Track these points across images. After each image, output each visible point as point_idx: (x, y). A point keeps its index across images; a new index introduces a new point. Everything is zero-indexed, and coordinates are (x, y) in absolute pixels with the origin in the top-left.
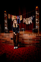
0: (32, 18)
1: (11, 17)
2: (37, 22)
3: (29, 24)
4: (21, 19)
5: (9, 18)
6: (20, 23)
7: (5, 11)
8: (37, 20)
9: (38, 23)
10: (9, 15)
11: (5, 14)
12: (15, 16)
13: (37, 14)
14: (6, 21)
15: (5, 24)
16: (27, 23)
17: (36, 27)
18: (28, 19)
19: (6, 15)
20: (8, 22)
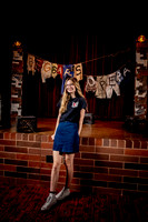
0: (118, 76)
1: (39, 68)
2: (141, 92)
3: (109, 96)
5: (31, 68)
7: (18, 44)
8: (138, 84)
9: (144, 95)
10: (32, 59)
11: (16, 54)
12: (56, 65)
13: (139, 61)
14: (18, 82)
15: (13, 91)
16: (99, 95)
17: (136, 110)
18: (105, 77)
19: (21, 58)
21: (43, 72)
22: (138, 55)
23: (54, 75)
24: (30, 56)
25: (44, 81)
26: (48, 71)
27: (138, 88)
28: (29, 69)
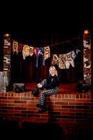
0: (73, 54)
1: (21, 50)
2: (87, 65)
4: (47, 56)
5: (16, 50)
6: (44, 64)
8: (85, 60)
9: (89, 67)
10: (16, 44)
12: (32, 48)
14: (7, 60)
15: (5, 66)
16: (61, 67)
17: (85, 76)
18: (64, 55)
19: (9, 44)
20: (11, 62)
21: (23, 52)
22: (85, 42)
23: (31, 55)
24: (14, 42)
25: (24, 58)
26: (27, 51)
27: (86, 63)
28: (14, 50)
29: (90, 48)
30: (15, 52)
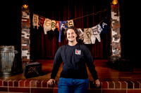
0: (99, 28)
1: (42, 24)
2: (116, 39)
3: (93, 43)
5: (36, 24)
7: (25, 6)
8: (113, 33)
9: (118, 41)
10: (36, 17)
11: (24, 14)
12: (54, 22)
13: (113, 17)
14: (26, 34)
15: (23, 41)
16: (86, 42)
17: (113, 51)
18: (90, 29)
19: (28, 17)
20: (31, 37)
21: (45, 26)
23: (53, 29)
24: (34, 15)
25: (46, 33)
26: (49, 25)
27: (114, 36)
28: (34, 25)
29: (118, 20)
30: (36, 27)
